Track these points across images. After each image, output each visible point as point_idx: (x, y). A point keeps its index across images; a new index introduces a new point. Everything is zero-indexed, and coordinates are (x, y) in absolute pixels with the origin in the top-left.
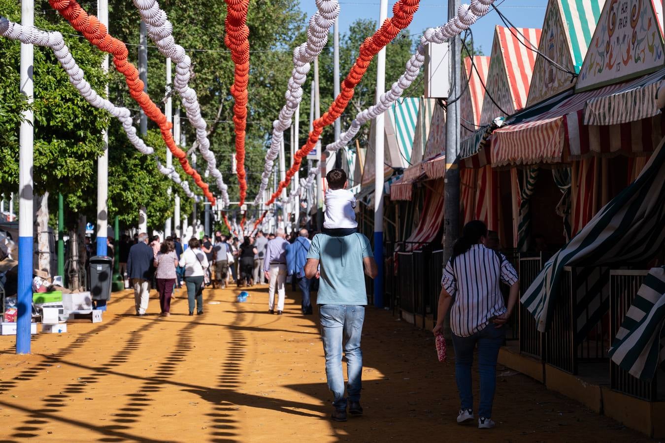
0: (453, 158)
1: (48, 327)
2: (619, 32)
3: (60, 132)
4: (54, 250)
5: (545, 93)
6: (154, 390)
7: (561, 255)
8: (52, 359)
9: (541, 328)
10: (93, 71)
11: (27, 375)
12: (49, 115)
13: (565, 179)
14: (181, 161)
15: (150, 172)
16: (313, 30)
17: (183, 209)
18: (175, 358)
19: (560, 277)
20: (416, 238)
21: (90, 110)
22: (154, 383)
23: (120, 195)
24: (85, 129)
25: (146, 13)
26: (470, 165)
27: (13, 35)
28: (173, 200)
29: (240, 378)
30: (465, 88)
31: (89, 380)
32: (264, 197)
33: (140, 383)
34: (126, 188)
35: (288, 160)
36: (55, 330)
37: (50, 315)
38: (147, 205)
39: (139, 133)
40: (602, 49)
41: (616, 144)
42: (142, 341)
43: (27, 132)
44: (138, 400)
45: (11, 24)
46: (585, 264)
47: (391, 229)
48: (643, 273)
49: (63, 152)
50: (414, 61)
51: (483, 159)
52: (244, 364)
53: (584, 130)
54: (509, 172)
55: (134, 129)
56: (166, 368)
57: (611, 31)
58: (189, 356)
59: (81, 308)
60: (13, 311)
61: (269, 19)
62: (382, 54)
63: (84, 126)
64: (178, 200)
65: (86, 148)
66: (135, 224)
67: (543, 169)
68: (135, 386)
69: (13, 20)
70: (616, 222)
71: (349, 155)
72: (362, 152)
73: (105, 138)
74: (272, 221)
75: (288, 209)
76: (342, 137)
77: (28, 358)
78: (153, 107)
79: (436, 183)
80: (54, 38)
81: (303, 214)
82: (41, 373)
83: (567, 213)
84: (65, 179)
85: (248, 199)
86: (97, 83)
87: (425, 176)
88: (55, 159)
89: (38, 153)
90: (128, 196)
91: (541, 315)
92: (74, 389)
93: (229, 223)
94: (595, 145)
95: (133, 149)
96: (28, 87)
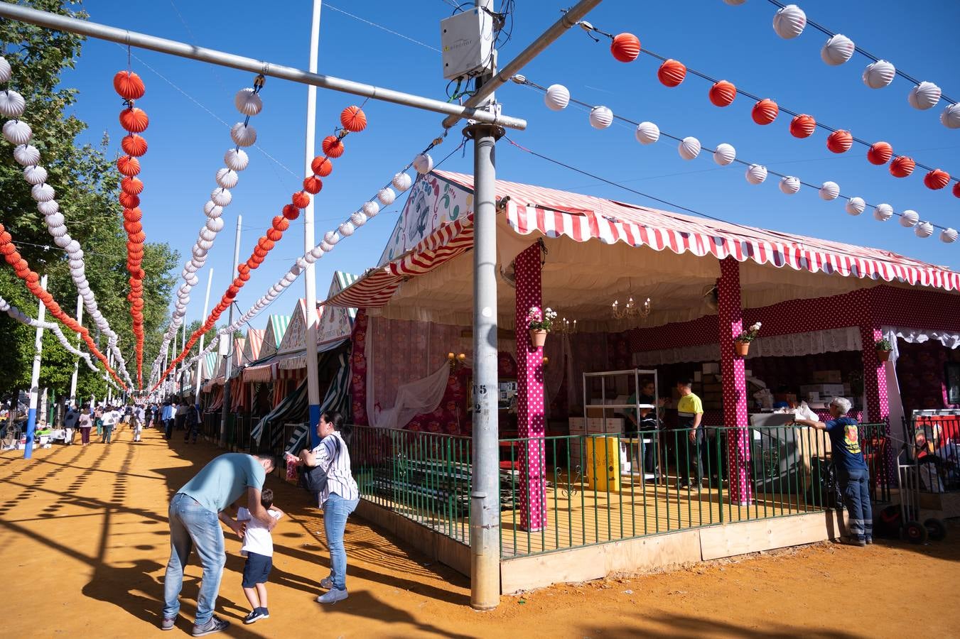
0: (228, 378)
1: (42, 446)
2: (294, 335)
3: (55, 363)
4: (48, 411)
5: (266, 355)
6: (89, 474)
7: (267, 417)
8: (42, 461)
9: (258, 445)
10: (73, 338)
11: (27, 469)
12: (50, 356)
13: (271, 387)
14: (112, 375)
15: (98, 379)
16: (171, 329)
17: (112, 393)
18: (101, 458)
19: (266, 426)
20: (212, 407)
21: (70, 355)
22: (90, 471)
23: (83, 388)
24: (67, 362)
25: (97, 319)
26: (235, 380)
27: (33, 324)
28: (108, 389)
29: (130, 467)
30: (235, 350)
31: (59, 470)
32: (150, 388)
33: (83, 471)
34: (86, 385)
35: (162, 373)
36: (45, 447)
37: (44, 440)
38: (95, 392)
39: (94, 363)
40: (287, 340)
41: (290, 376)
42: (87, 451)
43: (37, 365)
44: (81, 479)
45: (32, 320)
46: (276, 421)
47: (203, 403)
48: (297, 425)
49: (55, 372)
50: (214, 342)
51: (240, 379)
52: (133, 461)
53: (278, 370)
54: (250, 384)
55: (91, 362)
56: (97, 464)
57: (291, 334)
58: (108, 457)
59: (59, 437)
60: (25, 439)
61: (155, 318)
62: (202, 337)
63: (66, 361)
64: (110, 389)
65: (67, 370)
66: (90, 399)
67: (263, 384)
68: (81, 472)
69: (33, 317)
70: (288, 405)
71: (187, 373)
72: (193, 372)
73: (77, 365)
74: (154, 397)
75: (160, 393)
76: (184, 366)
77: (30, 460)
78: (100, 353)
79: (221, 387)
80: (54, 325)
81: (167, 395)
82: (35, 468)
83: (271, 400)
84: (55, 383)
85: (143, 389)
86: (74, 344)
87: (217, 384)
88: (51, 375)
89: (42, 372)
90: (87, 389)
91: (258, 440)
92: (51, 475)
93: (134, 398)
94: (282, 376)
95: (89, 370)
96: (39, 344)
